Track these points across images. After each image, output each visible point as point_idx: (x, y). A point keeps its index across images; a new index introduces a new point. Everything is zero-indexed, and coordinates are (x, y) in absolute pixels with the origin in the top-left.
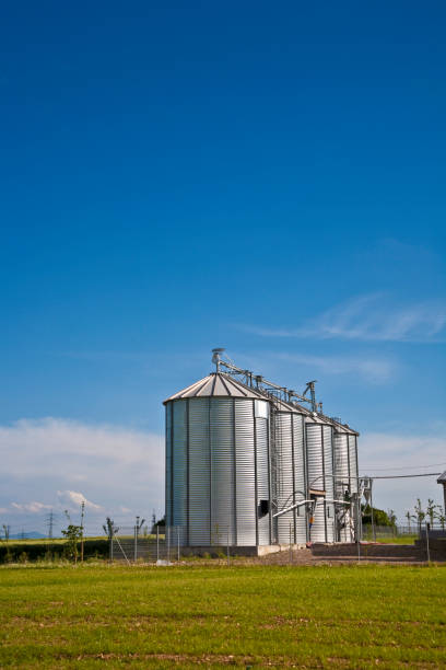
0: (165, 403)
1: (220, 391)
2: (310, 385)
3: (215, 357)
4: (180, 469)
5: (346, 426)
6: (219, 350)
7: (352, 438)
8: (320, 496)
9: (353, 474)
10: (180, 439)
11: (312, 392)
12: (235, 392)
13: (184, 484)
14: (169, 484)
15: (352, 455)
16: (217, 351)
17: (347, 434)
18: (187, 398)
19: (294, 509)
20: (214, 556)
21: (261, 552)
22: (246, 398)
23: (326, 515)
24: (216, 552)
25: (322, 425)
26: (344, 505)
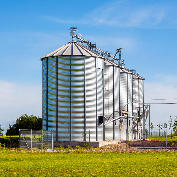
0: (42, 59)
1: (76, 52)
2: (119, 50)
3: (72, 32)
4: (52, 97)
5: (138, 74)
6: (74, 28)
7: (141, 81)
8: (125, 114)
9: (141, 101)
10: (52, 80)
11: (120, 55)
12: (85, 53)
13: (54, 106)
14: (45, 106)
15: (141, 91)
16: (72, 29)
17: (139, 79)
18: (57, 56)
19: (114, 121)
20: (74, 147)
21: (100, 145)
22: (91, 57)
23: (128, 125)
24: (74, 145)
25: (127, 73)
26: (137, 119)
